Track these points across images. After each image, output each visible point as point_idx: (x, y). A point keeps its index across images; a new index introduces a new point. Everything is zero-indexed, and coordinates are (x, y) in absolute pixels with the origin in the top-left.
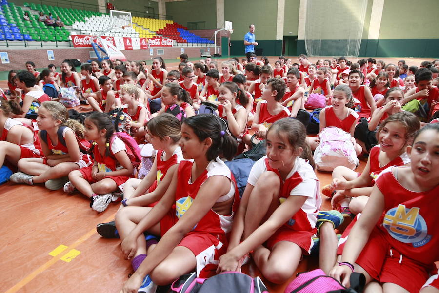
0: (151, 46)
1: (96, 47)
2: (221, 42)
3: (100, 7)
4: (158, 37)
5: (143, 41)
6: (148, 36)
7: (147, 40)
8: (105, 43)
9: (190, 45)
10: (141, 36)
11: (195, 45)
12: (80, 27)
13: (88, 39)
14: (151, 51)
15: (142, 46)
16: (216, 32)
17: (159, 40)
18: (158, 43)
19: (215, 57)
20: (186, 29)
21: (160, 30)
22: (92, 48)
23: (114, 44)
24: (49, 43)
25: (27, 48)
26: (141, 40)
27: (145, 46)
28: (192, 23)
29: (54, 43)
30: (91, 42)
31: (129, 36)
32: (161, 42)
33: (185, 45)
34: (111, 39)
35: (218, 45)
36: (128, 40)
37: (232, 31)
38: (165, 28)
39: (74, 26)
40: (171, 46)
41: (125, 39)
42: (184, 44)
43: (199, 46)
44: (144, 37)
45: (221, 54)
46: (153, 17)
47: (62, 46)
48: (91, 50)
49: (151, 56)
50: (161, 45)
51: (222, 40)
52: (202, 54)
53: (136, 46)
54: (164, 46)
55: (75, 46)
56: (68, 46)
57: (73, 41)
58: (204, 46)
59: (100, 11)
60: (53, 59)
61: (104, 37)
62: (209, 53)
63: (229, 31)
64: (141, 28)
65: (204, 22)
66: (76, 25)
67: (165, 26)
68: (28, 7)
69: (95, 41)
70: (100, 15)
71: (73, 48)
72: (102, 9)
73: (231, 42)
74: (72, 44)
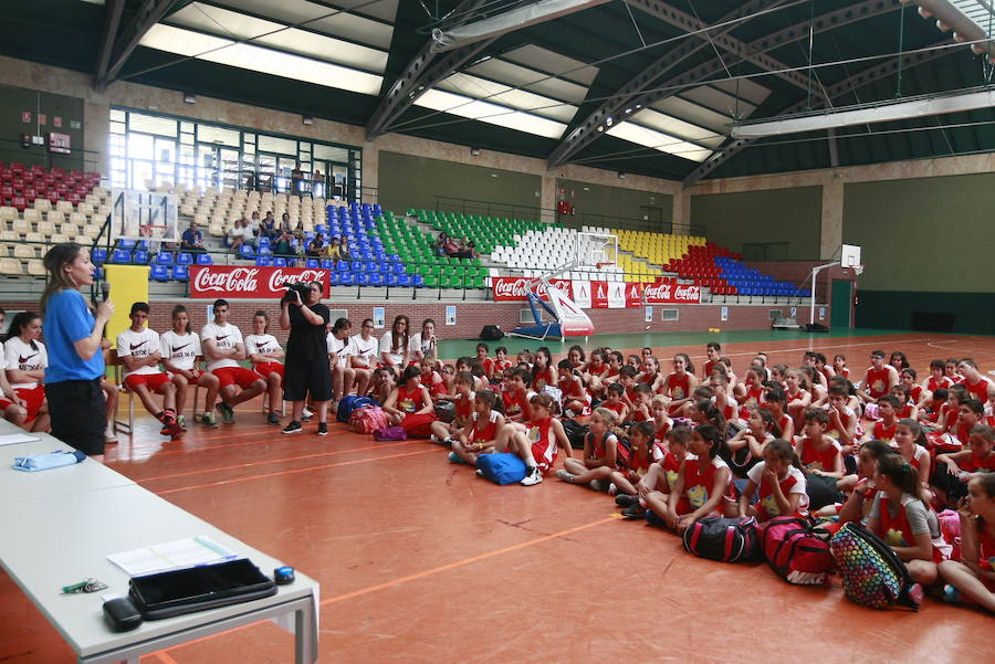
0: (650, 300)
1: (535, 301)
2: (829, 294)
3: (543, 212)
4: (666, 281)
5: (634, 289)
6: (644, 279)
7: (642, 288)
8: (556, 295)
9: (744, 301)
10: (628, 278)
11: (757, 301)
12: (505, 258)
13: (522, 285)
14: (649, 312)
15: (629, 301)
16: (815, 271)
17: (668, 287)
18: (667, 295)
19: (809, 331)
20: (739, 257)
21: (672, 261)
22: (527, 302)
23: (571, 296)
24: (451, 291)
25: (417, 301)
26: (629, 287)
27: (637, 301)
28: (753, 245)
29: (460, 293)
30: (527, 290)
31: (602, 278)
32: (672, 291)
33: (732, 300)
34: (567, 284)
35: (821, 300)
36: (600, 288)
37: (859, 270)
38: (684, 256)
39: (494, 256)
40: (697, 301)
41: (595, 285)
42: (728, 298)
43: (769, 302)
44: (636, 279)
45: (828, 324)
46: (659, 230)
47: (474, 297)
48: (524, 306)
49: (648, 324)
50: (672, 299)
51: (836, 287)
52: (774, 322)
53: (616, 300)
54: (681, 301)
55: (496, 299)
56: (481, 299)
57: (493, 289)
58: (782, 302)
59: (543, 219)
60: (454, 324)
61: (553, 281)
62: (794, 321)
63: (851, 269)
64: (629, 257)
65: (788, 243)
66: (501, 254)
67: (686, 252)
68: (414, 216)
69: (534, 289)
70: (542, 229)
71: (492, 302)
72: (548, 214)
73: (859, 293)
74: (491, 295)
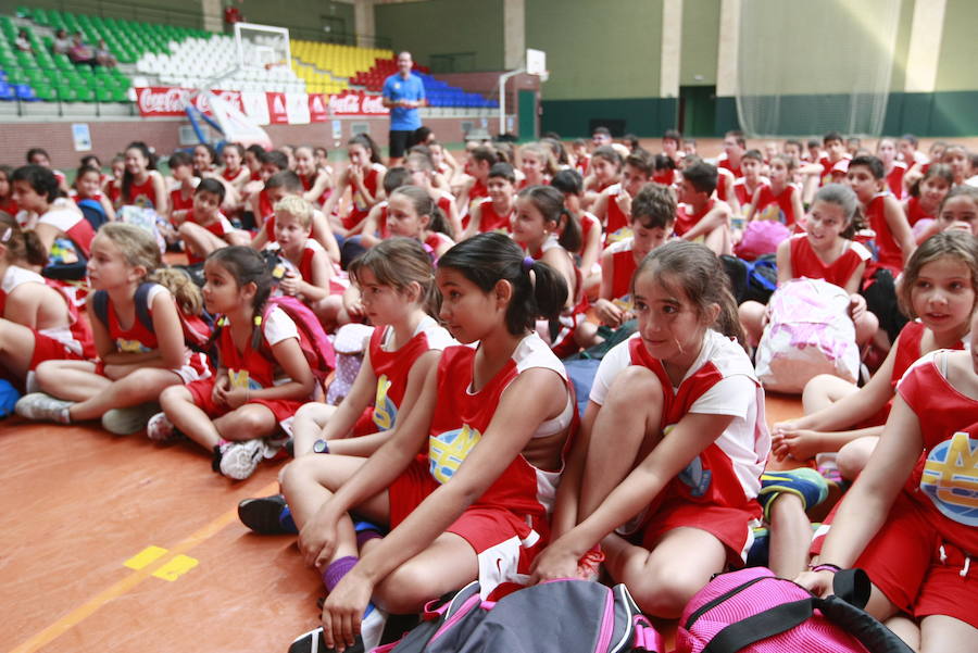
0: (337, 113)
1: (197, 118)
2: (516, 103)
3: (207, 19)
4: (353, 93)
5: (317, 101)
6: (328, 90)
7: (326, 100)
8: (221, 109)
10: (311, 89)
11: (449, 113)
12: (157, 68)
13: (177, 96)
14: (337, 127)
15: (313, 115)
16: (503, 79)
17: (355, 99)
18: (354, 108)
20: (427, 70)
21: (358, 73)
22: (186, 119)
23: (242, 110)
24: (79, 106)
25: (24, 119)
26: (311, 99)
27: (322, 114)
28: (439, 56)
29: (92, 107)
30: (184, 103)
31: (280, 89)
32: (360, 102)
34: (235, 96)
35: (509, 110)
36: (277, 99)
37: (545, 76)
38: (371, 69)
39: (142, 66)
41: (271, 96)
43: (461, 113)
44: (319, 91)
45: (516, 134)
46: (342, 42)
47: (112, 113)
48: (183, 123)
49: (336, 139)
50: (361, 112)
51: (520, 99)
52: (467, 134)
53: (298, 114)
54: (367, 114)
55: (143, 114)
56: (125, 114)
58: (473, 113)
59: (208, 27)
60: (89, 148)
61: (218, 93)
62: (486, 132)
63: (537, 77)
64: (310, 70)
65: (474, 53)
66: (148, 62)
67: (373, 65)
68: (26, 17)
69: (194, 102)
70: (207, 36)
71: (139, 119)
72: (213, 20)
73: (543, 104)
74: (136, 110)
